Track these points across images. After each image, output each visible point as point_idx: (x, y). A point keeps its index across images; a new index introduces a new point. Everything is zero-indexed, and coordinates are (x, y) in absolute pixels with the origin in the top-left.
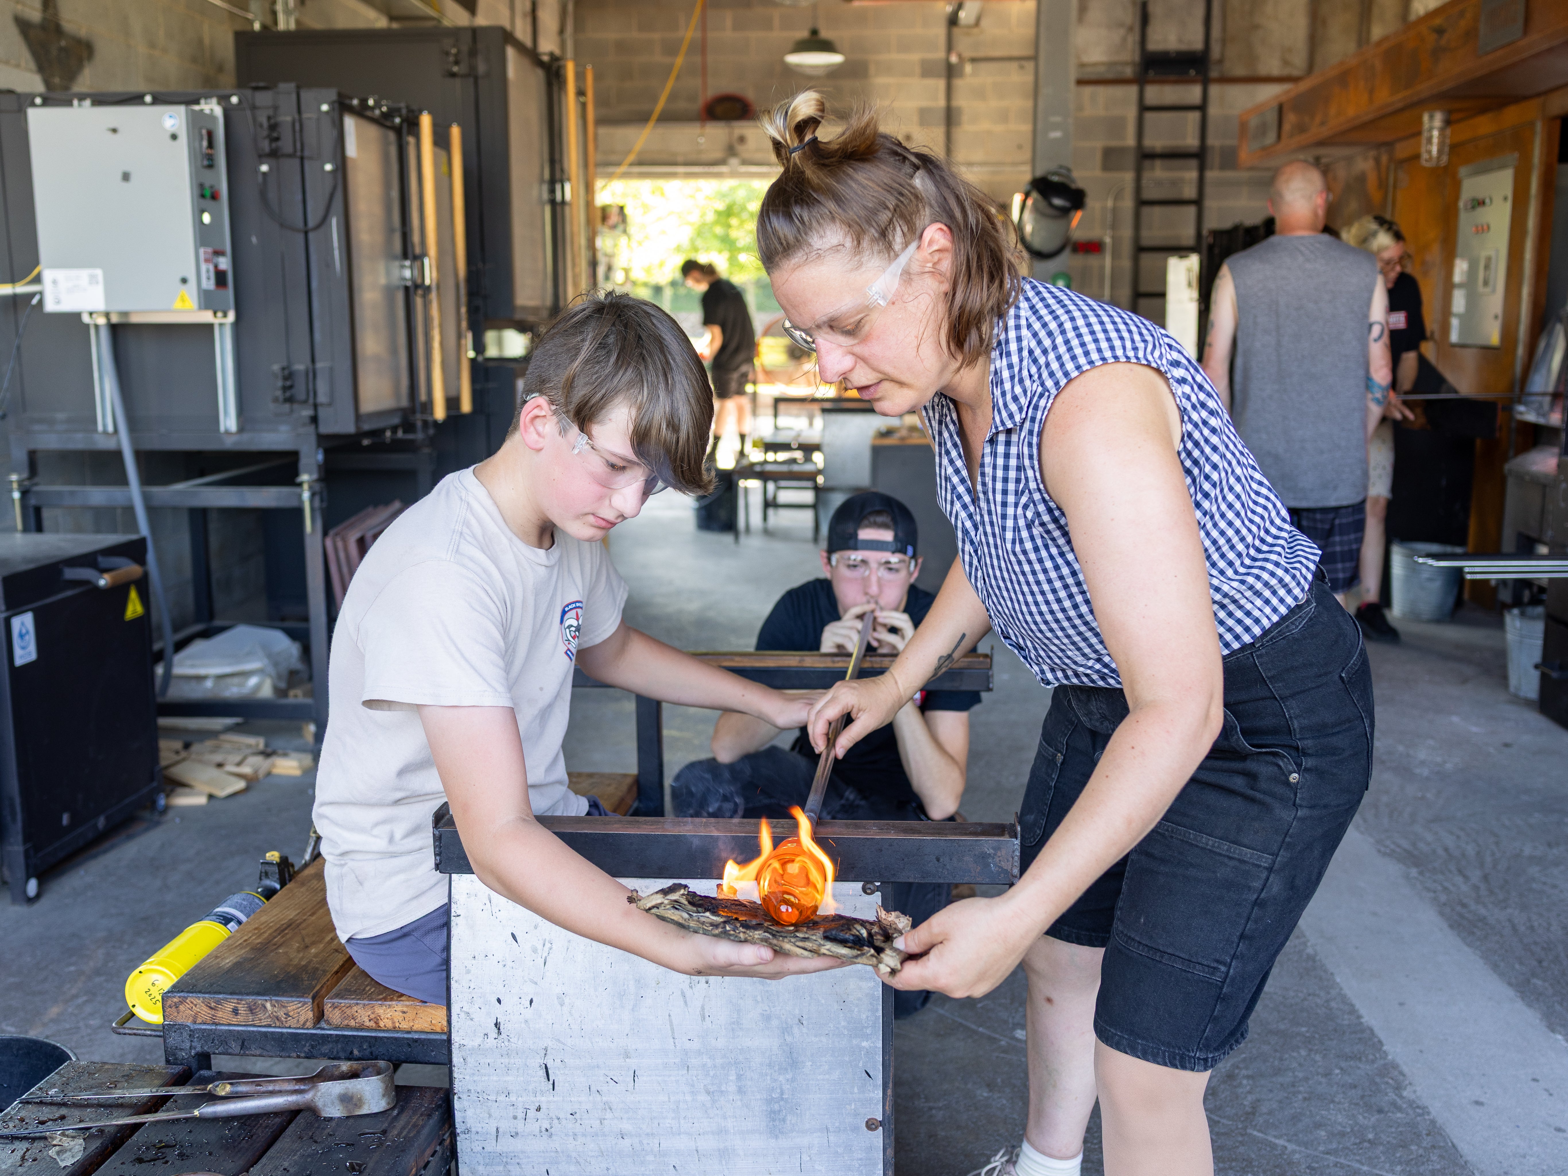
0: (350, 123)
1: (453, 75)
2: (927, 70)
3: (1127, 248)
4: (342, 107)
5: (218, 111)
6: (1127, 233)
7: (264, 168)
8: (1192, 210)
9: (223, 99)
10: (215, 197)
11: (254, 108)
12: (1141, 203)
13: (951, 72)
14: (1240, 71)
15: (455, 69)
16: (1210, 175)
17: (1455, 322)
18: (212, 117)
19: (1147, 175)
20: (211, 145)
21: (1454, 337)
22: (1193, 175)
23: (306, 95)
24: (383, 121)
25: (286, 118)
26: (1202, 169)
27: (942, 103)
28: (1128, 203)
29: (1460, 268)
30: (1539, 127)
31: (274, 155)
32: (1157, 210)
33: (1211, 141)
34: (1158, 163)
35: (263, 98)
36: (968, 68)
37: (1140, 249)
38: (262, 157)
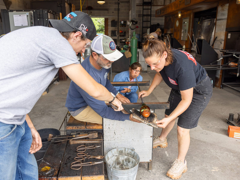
0: (49, 14)
1: (58, 6)
2: (115, 3)
3: (141, 27)
4: (48, 12)
5: (32, 12)
6: (141, 25)
7: (38, 20)
8: (149, 22)
9: (33, 11)
10: (33, 23)
11: (37, 12)
12: (143, 21)
13: (118, 4)
14: (155, 5)
15: (59, 6)
16: (152, 18)
17: (182, 37)
18: (32, 13)
19: (144, 18)
20: (32, 17)
21: (182, 39)
22: (150, 18)
23: (44, 10)
24: (52, 13)
25: (41, 13)
26: (151, 17)
27: (117, 8)
28: (141, 21)
29: (183, 31)
30: (192, 14)
31: (40, 18)
32: (145, 22)
33: (152, 14)
34: (145, 16)
35: (38, 11)
36: (121, 3)
37: (143, 27)
38: (38, 18)
